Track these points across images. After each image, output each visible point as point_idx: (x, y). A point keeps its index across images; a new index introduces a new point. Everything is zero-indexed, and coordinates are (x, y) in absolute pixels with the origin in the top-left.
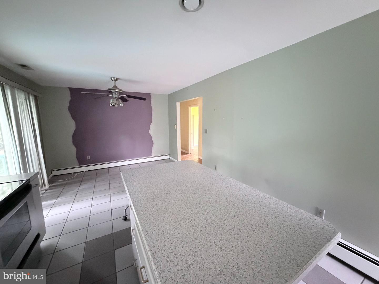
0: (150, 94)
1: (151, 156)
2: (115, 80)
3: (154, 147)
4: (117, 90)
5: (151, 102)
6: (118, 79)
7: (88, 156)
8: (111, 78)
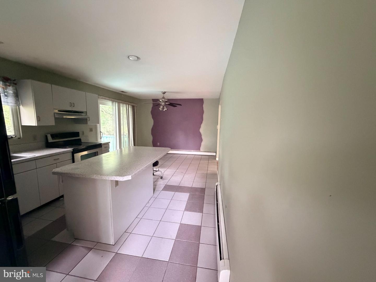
0: (203, 99)
1: (200, 150)
2: (164, 93)
3: (203, 143)
4: (163, 100)
5: (203, 106)
6: (166, 92)
7: (158, 143)
8: (161, 92)
